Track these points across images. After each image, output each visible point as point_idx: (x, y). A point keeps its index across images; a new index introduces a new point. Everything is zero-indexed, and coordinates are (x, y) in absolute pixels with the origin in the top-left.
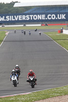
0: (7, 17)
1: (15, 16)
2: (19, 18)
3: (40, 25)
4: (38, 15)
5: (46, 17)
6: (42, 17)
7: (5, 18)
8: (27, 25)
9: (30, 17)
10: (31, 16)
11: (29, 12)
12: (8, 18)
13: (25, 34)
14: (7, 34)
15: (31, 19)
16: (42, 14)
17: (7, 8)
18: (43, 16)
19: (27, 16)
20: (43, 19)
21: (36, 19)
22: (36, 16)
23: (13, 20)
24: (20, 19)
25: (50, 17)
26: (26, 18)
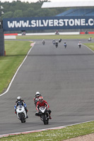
0: (33, 22)
1: (44, 21)
2: (50, 23)
3: (78, 33)
4: (76, 20)
5: (87, 22)
6: (81, 22)
7: (30, 24)
8: (60, 33)
9: (64, 22)
10: (66, 20)
11: (62, 15)
12: (34, 24)
13: (57, 46)
14: (32, 45)
15: (66, 25)
16: (81, 18)
17: (32, 9)
18: (83, 21)
19: (61, 21)
20: (82, 24)
21: (73, 25)
22: (72, 20)
23: (41, 25)
24: (50, 25)
25: (91, 22)
26: (59, 23)
